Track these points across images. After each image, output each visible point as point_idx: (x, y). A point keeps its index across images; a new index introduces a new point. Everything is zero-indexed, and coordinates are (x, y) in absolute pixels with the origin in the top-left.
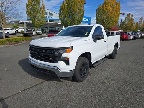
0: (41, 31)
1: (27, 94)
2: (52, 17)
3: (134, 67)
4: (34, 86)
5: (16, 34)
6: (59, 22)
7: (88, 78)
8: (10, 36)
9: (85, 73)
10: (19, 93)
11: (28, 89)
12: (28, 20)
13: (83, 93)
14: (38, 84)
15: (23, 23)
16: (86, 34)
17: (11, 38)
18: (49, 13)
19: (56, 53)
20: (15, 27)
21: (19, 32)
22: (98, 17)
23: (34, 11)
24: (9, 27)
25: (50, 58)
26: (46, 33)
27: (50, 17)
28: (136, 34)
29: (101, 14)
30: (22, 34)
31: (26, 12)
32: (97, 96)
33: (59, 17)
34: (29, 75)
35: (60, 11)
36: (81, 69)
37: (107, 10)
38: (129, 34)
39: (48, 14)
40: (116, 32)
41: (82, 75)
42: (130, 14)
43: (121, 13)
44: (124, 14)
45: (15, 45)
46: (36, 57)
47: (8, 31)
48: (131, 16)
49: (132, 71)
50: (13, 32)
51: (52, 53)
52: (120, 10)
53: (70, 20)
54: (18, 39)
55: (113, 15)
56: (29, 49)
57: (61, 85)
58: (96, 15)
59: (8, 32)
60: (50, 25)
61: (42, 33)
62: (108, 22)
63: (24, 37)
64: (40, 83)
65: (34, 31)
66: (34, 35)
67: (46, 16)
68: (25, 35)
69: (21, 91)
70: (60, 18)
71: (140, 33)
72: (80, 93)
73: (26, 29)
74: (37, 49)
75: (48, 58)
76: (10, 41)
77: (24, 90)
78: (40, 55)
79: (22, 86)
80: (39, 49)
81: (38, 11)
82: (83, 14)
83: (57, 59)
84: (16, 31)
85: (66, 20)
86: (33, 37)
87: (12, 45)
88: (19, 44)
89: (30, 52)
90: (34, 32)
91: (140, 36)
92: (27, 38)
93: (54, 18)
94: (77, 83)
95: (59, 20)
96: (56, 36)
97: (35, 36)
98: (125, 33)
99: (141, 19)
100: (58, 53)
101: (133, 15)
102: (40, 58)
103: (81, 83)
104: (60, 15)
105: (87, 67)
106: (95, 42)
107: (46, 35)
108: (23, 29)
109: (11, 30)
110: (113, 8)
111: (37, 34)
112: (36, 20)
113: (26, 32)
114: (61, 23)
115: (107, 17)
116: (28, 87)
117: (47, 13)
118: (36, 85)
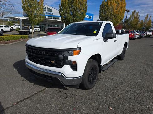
0: (39, 29)
1: (23, 106)
2: (51, 14)
3: (147, 70)
4: (32, 96)
5: (11, 32)
6: (58, 19)
7: (98, 84)
8: (4, 34)
9: (94, 79)
10: (13, 105)
11: (25, 99)
12: (25, 16)
13: (94, 104)
14: (37, 93)
15: (19, 20)
16: (95, 32)
17: (5, 36)
18: (48, 8)
19: (61, 56)
20: (10, 24)
21: (15, 30)
22: (102, 14)
23: (31, 6)
24: (3, 24)
25: (53, 62)
26: (45, 31)
27: (49, 13)
28: (142, 33)
29: (105, 10)
30: (17, 32)
31: (22, 7)
32: (111, 109)
33: (59, 13)
34: (27, 81)
35: (60, 7)
36: (90, 74)
37: (111, 6)
38: (134, 33)
39: (47, 10)
40: (121, 30)
41: (90, 81)
42: (135, 11)
43: (126, 10)
44: (129, 11)
45: (10, 44)
46: (35, 60)
47: (2, 28)
48: (136, 13)
49: (145, 75)
50: (8, 29)
51: (54, 56)
52: (125, 6)
53: (71, 16)
54: (13, 37)
55: (118, 12)
56: (26, 50)
57: (65, 94)
58: (100, 12)
59: (2, 30)
60: (49, 21)
61: (41, 31)
62: (112, 19)
63: (21, 35)
64: (39, 92)
65: (31, 28)
66: (31, 33)
67: (45, 12)
68: (21, 33)
69: (17, 103)
70: (60, 15)
71: (145, 32)
72: (90, 104)
73: (23, 26)
74: (36, 50)
75: (50, 61)
76: (4, 39)
77: (21, 101)
78: (39, 58)
79: (18, 96)
80: (38, 50)
81: (35, 6)
82: (86, 10)
83: (61, 63)
84: (11, 28)
85: (67, 17)
86: (30, 35)
87: (6, 44)
88: (15, 43)
89: (27, 53)
90: (31, 30)
91: (145, 35)
92: (23, 36)
93: (53, 15)
94: (85, 91)
95: (59, 16)
96: (58, 34)
97: (33, 34)
98: (130, 31)
99: (147, 17)
100: (63, 55)
101: (138, 13)
102: (40, 61)
103: (90, 91)
104: (60, 11)
105: (96, 71)
106: (105, 41)
107: (45, 33)
108: (19, 26)
109: (5, 27)
110: (118, 4)
111: (35, 32)
112: (34, 16)
113: (23, 29)
114: (62, 20)
115: (111, 14)
116: (25, 98)
117: (45, 8)
118: (36, 94)
